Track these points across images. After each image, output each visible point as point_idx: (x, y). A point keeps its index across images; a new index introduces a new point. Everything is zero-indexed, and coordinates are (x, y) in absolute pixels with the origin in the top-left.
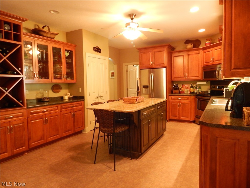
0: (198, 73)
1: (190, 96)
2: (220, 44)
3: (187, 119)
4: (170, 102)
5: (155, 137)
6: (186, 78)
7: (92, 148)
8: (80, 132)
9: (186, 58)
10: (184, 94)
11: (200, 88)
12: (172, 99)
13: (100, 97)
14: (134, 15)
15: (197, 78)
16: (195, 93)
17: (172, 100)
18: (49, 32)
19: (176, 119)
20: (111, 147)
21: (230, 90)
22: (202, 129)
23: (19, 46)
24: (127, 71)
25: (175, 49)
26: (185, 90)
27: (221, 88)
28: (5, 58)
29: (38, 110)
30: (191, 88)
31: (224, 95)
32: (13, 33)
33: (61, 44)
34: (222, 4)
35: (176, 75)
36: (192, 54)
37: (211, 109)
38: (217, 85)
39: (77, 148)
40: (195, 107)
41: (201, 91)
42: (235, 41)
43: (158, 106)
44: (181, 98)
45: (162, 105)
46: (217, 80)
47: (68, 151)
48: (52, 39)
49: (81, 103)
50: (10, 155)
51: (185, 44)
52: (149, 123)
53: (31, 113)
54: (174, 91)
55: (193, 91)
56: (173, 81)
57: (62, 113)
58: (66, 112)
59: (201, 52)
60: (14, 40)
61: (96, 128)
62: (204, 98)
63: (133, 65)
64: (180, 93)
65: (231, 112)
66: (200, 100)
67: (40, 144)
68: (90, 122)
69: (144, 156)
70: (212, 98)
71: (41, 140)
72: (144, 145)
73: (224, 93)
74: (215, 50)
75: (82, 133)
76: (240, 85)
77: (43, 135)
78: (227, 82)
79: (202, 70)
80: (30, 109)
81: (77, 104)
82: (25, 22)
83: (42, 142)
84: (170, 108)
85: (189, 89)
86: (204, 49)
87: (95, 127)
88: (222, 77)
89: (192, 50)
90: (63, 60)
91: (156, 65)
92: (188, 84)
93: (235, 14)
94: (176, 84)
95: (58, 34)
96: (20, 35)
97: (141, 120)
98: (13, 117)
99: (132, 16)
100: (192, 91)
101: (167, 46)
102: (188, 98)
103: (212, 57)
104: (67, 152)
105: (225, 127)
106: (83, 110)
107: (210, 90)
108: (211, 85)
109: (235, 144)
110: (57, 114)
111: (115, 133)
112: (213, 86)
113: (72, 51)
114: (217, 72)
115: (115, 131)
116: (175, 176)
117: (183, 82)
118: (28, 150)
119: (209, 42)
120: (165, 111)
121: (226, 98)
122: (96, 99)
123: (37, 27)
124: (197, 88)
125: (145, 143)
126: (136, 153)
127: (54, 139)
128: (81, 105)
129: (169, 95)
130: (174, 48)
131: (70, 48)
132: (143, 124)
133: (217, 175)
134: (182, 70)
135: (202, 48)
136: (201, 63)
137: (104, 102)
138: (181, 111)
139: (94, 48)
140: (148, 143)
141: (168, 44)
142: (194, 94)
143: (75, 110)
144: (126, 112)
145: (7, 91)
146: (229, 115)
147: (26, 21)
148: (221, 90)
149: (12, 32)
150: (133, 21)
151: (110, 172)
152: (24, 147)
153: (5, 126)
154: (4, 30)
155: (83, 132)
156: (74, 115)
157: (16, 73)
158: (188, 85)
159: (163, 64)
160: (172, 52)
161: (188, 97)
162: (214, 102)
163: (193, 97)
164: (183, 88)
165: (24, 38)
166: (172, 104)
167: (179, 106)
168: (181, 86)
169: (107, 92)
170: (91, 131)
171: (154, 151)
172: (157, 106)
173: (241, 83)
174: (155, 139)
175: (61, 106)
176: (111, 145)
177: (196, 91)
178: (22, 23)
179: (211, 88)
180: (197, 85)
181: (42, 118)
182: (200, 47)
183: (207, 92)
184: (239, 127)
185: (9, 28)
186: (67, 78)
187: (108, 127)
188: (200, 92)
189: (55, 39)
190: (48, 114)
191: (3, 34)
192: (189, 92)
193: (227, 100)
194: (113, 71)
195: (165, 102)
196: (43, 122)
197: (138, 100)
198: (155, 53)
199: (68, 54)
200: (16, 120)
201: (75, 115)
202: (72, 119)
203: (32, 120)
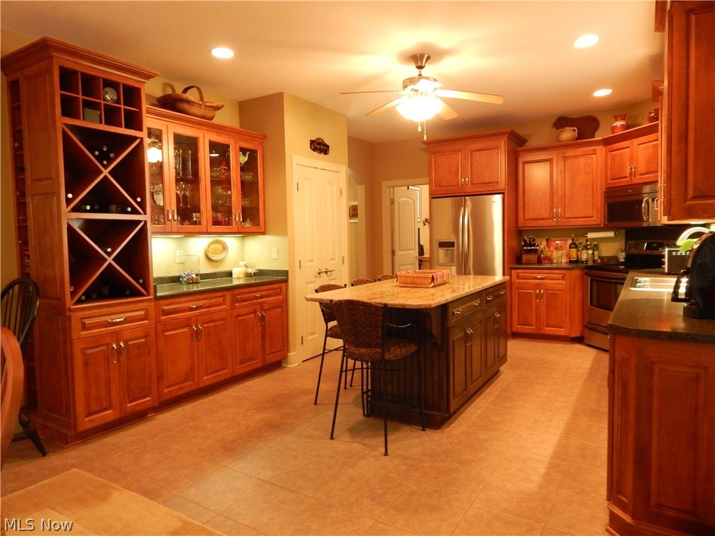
0: (589, 207)
1: (569, 271)
2: (653, 130)
3: (561, 332)
4: (514, 286)
5: (481, 376)
6: (557, 221)
7: (316, 403)
8: (277, 365)
9: (558, 166)
10: (552, 263)
11: (595, 247)
12: (518, 277)
13: (326, 272)
14: (426, 56)
15: (590, 222)
16: (583, 262)
17: (518, 281)
18: (201, 103)
19: (529, 331)
20: (369, 399)
21: (682, 252)
22: (614, 344)
23: (138, 141)
24: (392, 203)
25: (526, 141)
26: (556, 255)
27: (657, 249)
28: (106, 172)
29: (179, 303)
30: (570, 247)
31: (666, 266)
32: (124, 109)
33: (229, 134)
34: (663, 31)
35: (530, 214)
36: (575, 156)
37: (634, 301)
38: (645, 239)
39: (277, 401)
40: (584, 297)
41: (599, 257)
42: (696, 127)
43: (488, 295)
44: (545, 275)
45: (496, 293)
46: (645, 225)
47: (255, 409)
48: (207, 121)
49: (281, 288)
50: (118, 416)
51: (554, 129)
52: (467, 338)
53: (163, 310)
54: (525, 257)
55: (578, 258)
56: (521, 230)
57: (235, 312)
58: (243, 311)
59: (601, 150)
60: (127, 127)
61: (326, 351)
62: (609, 276)
63: (406, 187)
64: (540, 261)
65: (685, 304)
66: (598, 281)
67: (185, 391)
68: (302, 337)
69: (456, 422)
70: (631, 275)
71: (186, 380)
72: (456, 394)
73: (666, 260)
74: (639, 145)
75: (281, 366)
76: (709, 237)
77: (192, 369)
78: (673, 232)
79: (603, 199)
80: (162, 302)
81: (270, 290)
82: (150, 80)
83: (188, 386)
84: (513, 301)
85: (565, 252)
86: (607, 142)
87: (324, 349)
88: (659, 219)
89: (575, 145)
90: (235, 175)
91: (477, 185)
92: (563, 237)
93: (697, 62)
94: (530, 238)
95: (223, 106)
96: (140, 113)
97: (448, 328)
98: (126, 321)
99: (419, 59)
100: (575, 255)
101: (507, 135)
102: (565, 274)
103: (631, 163)
104: (254, 411)
105: (673, 336)
106: (285, 307)
107: (624, 254)
108: (627, 241)
109: (698, 377)
110: (224, 315)
111: (387, 361)
112: (632, 242)
113: (256, 152)
114: (643, 205)
115: (387, 356)
116: (542, 469)
117: (550, 233)
118: (157, 405)
119: (623, 123)
120: (503, 308)
121: (669, 274)
122: (316, 276)
123: (169, 92)
124: (587, 249)
125: (458, 390)
126: (434, 413)
127: (215, 381)
128: (280, 294)
129: (511, 269)
130: (524, 139)
131: (250, 143)
132: (453, 341)
133: (654, 454)
134: (547, 200)
135: (604, 140)
136: (599, 180)
137: (345, 285)
138: (543, 312)
139: (312, 142)
140: (465, 389)
141: (509, 130)
142: (580, 265)
143: (266, 307)
144: (415, 308)
145: (109, 254)
146: (681, 313)
147: (154, 77)
148: (656, 253)
149: (122, 106)
150: (424, 72)
151: (374, 457)
152: (149, 398)
153: (107, 344)
154: (103, 102)
155: (284, 365)
156: (263, 318)
157: (129, 209)
158: (563, 239)
159: (494, 184)
160: (520, 151)
161: (564, 272)
162: (638, 284)
163: (577, 273)
164: (549, 247)
165: (149, 121)
166: (518, 292)
167: (539, 296)
168: (544, 243)
169: (343, 258)
170: (303, 361)
171: (479, 411)
172: (484, 294)
173: (711, 232)
174: (481, 380)
175: (233, 296)
176: (370, 394)
177: (584, 256)
178: (145, 83)
179: (628, 248)
180: (587, 241)
181: (189, 326)
182: (598, 137)
183: (616, 258)
184: (708, 336)
185: (115, 98)
186: (243, 221)
187: (369, 346)
188: (596, 258)
189: (215, 121)
190: (202, 314)
191: (101, 113)
192: (564, 260)
193: (675, 279)
194: (355, 203)
195: (504, 285)
196: (192, 336)
197: (437, 279)
198: (471, 155)
199: (246, 159)
200: (130, 328)
201: (266, 319)
202: (260, 329)
203: (168, 331)
